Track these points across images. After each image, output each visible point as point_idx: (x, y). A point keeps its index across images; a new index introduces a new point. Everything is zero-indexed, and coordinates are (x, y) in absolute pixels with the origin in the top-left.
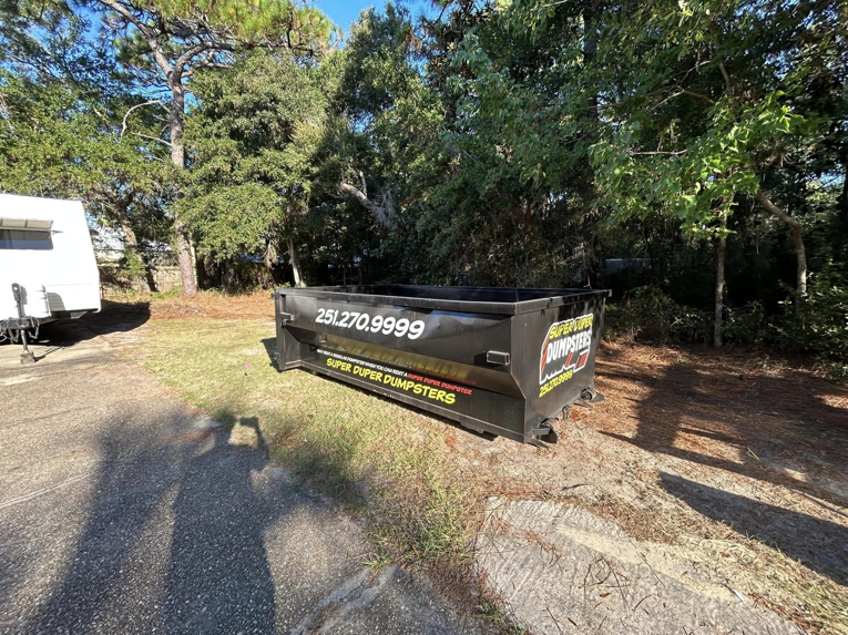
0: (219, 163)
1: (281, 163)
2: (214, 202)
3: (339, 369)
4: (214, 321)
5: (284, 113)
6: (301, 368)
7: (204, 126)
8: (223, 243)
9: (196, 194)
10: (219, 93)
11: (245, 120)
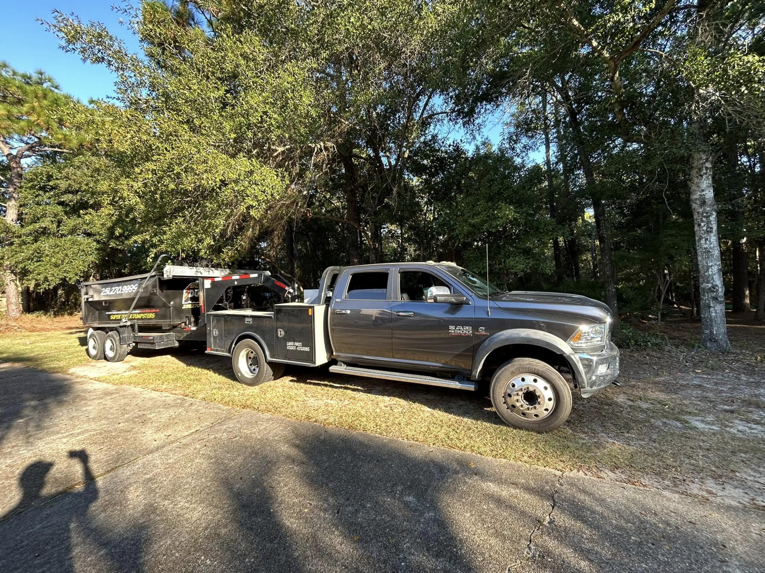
0: (46, 222)
2: (40, 249)
7: (36, 196)
9: (24, 243)
10: (50, 177)
11: (70, 196)
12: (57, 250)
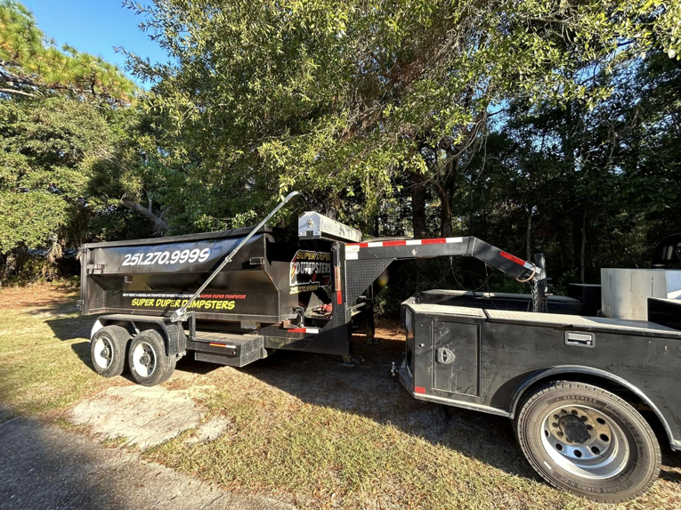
3: (142, 306)
5: (77, 143)
10: (13, 118)
11: (39, 142)
12: (14, 207)
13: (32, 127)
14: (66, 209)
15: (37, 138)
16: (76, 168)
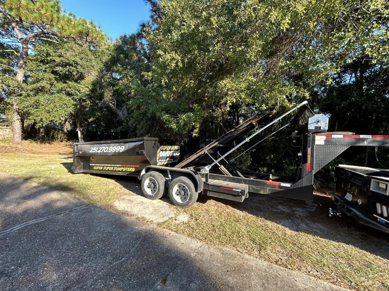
0: (44, 83)
1: (77, 88)
2: (39, 100)
3: (98, 170)
4: (32, 155)
5: (81, 70)
6: (83, 173)
7: (38, 66)
8: (42, 119)
9: (29, 95)
10: (48, 55)
11: (61, 68)
13: (58, 60)
14: (73, 105)
15: (60, 66)
16: (79, 83)
